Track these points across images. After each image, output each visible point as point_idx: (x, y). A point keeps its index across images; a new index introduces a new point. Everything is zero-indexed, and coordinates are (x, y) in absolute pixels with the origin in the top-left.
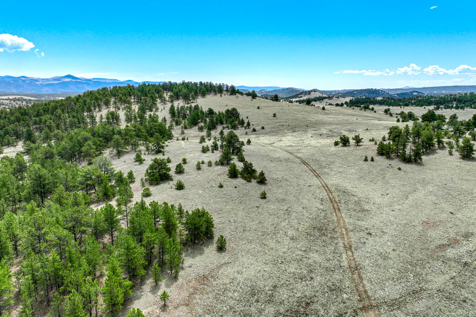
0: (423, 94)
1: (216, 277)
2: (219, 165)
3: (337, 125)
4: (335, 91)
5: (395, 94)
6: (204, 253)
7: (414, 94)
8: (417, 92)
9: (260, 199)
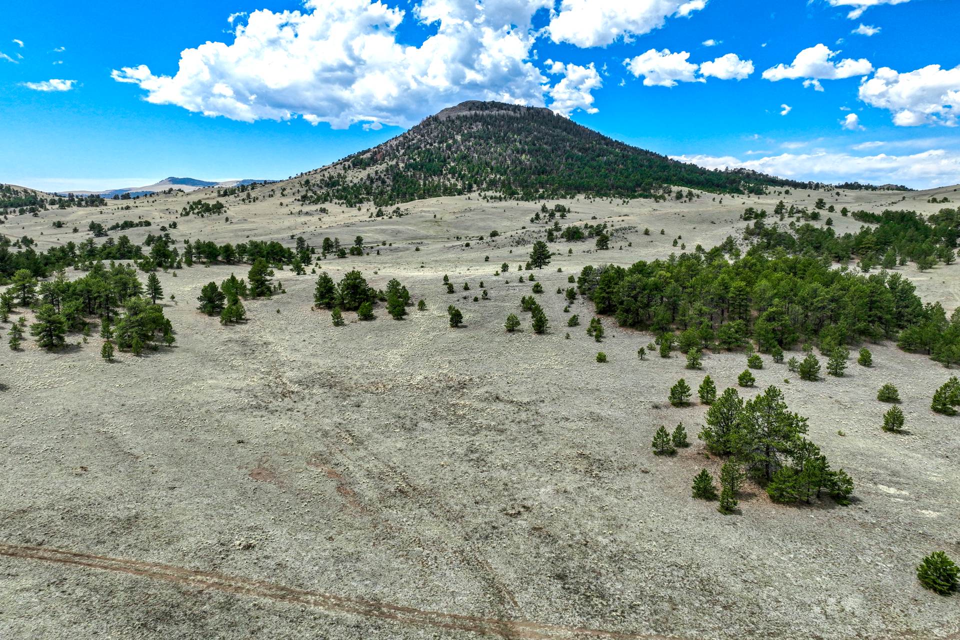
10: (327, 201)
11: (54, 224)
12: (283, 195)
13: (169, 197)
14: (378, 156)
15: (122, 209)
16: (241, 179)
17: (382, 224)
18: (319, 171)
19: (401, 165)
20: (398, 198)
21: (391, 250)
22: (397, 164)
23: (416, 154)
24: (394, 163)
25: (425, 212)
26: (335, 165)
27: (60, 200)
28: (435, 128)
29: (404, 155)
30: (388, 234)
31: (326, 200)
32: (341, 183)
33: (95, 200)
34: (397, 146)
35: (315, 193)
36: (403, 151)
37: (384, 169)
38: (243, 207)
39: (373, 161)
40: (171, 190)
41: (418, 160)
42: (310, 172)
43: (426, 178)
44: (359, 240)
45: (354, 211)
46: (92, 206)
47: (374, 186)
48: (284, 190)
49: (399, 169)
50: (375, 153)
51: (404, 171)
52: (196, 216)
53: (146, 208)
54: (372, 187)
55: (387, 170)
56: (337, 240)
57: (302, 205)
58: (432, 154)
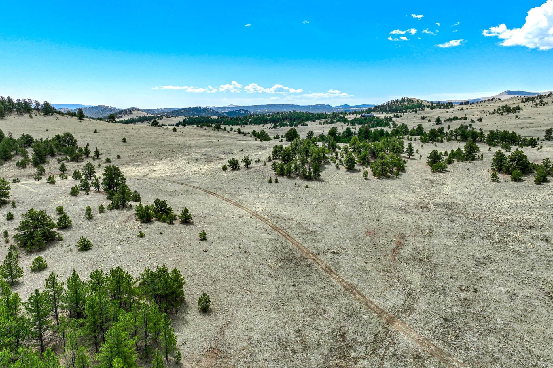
0: (250, 112)
1: (227, 344)
2: (113, 209)
3: (205, 147)
4: (158, 110)
5: (223, 113)
6: (187, 322)
7: (242, 112)
8: (244, 110)
9: (200, 242)
11: (421, 117)
13: (491, 103)
15: (459, 110)
27: (433, 105)
33: (449, 105)
38: (534, 109)
46: (446, 108)
52: (499, 114)
53: (473, 110)
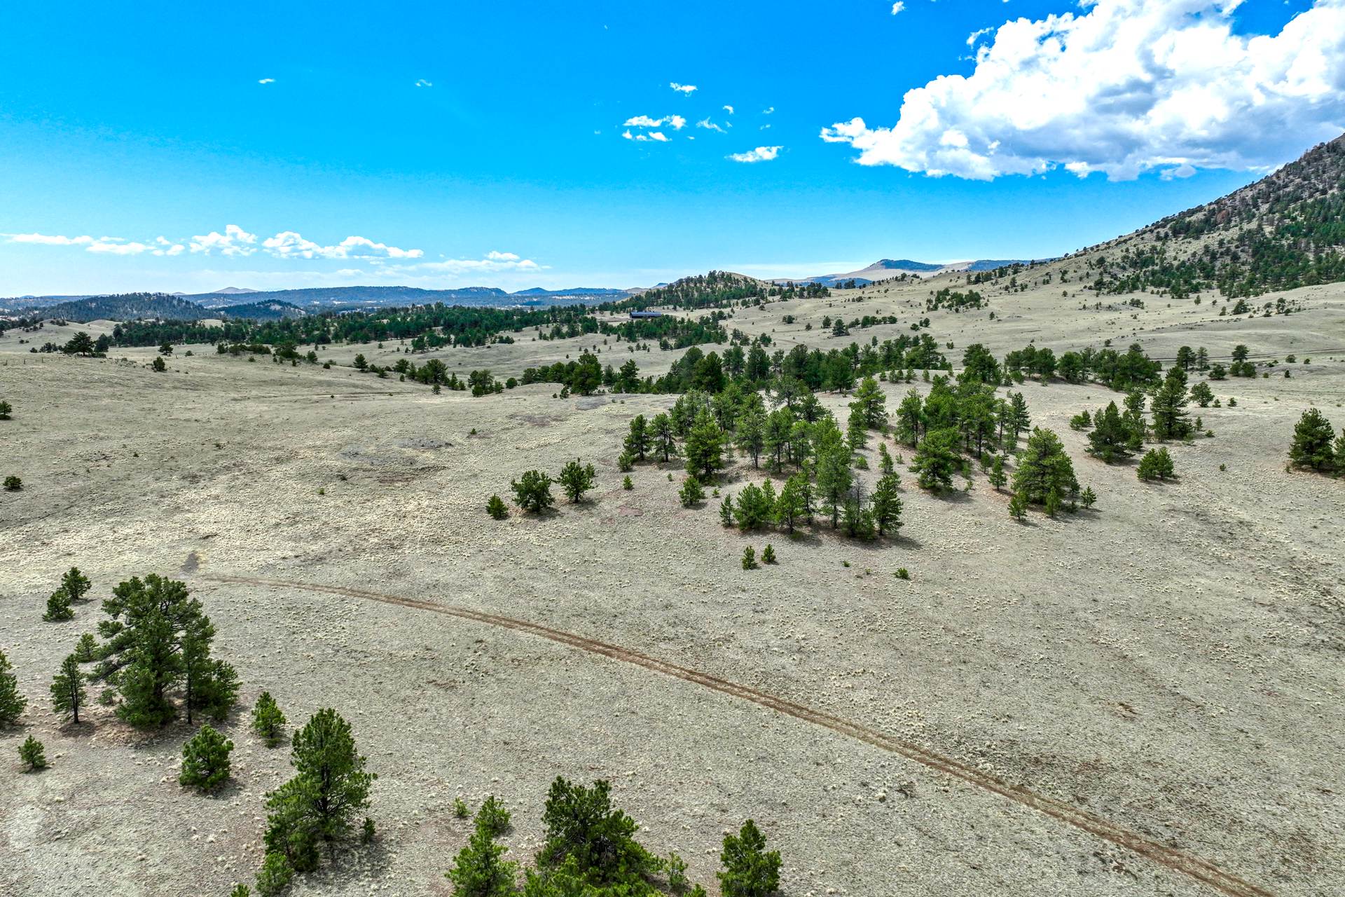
0: (296, 307)
7: (274, 308)
8: (279, 303)
10: (1137, 288)
11: (784, 318)
12: (1065, 281)
13: (904, 285)
14: (1219, 217)
15: (853, 300)
16: (974, 260)
17: (1254, 326)
18: (1113, 244)
19: (1268, 229)
20: (1264, 282)
21: (1311, 371)
22: (1260, 227)
23: (1295, 210)
24: (1254, 225)
25: (1333, 306)
26: (1140, 234)
27: (781, 289)
28: (1332, 164)
29: (1271, 211)
30: (1273, 343)
31: (1135, 288)
32: (1157, 261)
33: (816, 289)
34: (1255, 199)
35: (1115, 277)
36: (1267, 206)
37: (1236, 237)
38: (1008, 298)
39: (1209, 224)
40: (904, 276)
41: (1300, 219)
42: (1098, 246)
43: (1318, 250)
44: (1240, 353)
45: (1187, 304)
46: (815, 297)
47: (1218, 264)
48: (1065, 272)
49: (1263, 235)
50: (1212, 212)
51: (1274, 239)
52: (948, 310)
53: (880, 300)
54: (1213, 268)
55: (1241, 239)
56: (1202, 353)
57: (1097, 295)
58: (1329, 207)
